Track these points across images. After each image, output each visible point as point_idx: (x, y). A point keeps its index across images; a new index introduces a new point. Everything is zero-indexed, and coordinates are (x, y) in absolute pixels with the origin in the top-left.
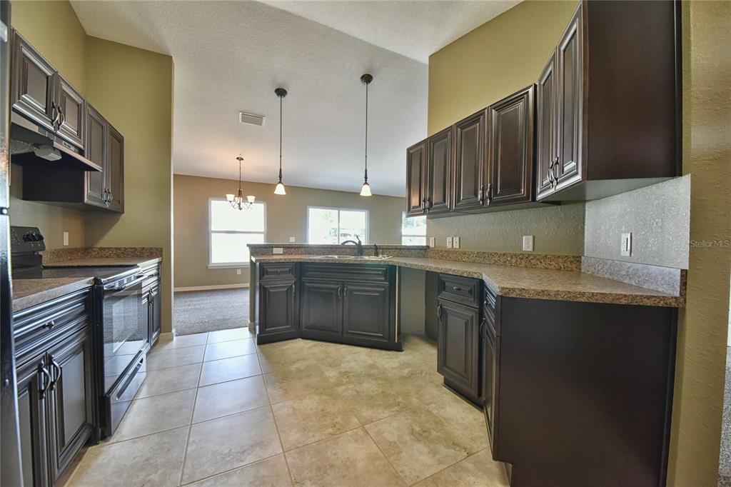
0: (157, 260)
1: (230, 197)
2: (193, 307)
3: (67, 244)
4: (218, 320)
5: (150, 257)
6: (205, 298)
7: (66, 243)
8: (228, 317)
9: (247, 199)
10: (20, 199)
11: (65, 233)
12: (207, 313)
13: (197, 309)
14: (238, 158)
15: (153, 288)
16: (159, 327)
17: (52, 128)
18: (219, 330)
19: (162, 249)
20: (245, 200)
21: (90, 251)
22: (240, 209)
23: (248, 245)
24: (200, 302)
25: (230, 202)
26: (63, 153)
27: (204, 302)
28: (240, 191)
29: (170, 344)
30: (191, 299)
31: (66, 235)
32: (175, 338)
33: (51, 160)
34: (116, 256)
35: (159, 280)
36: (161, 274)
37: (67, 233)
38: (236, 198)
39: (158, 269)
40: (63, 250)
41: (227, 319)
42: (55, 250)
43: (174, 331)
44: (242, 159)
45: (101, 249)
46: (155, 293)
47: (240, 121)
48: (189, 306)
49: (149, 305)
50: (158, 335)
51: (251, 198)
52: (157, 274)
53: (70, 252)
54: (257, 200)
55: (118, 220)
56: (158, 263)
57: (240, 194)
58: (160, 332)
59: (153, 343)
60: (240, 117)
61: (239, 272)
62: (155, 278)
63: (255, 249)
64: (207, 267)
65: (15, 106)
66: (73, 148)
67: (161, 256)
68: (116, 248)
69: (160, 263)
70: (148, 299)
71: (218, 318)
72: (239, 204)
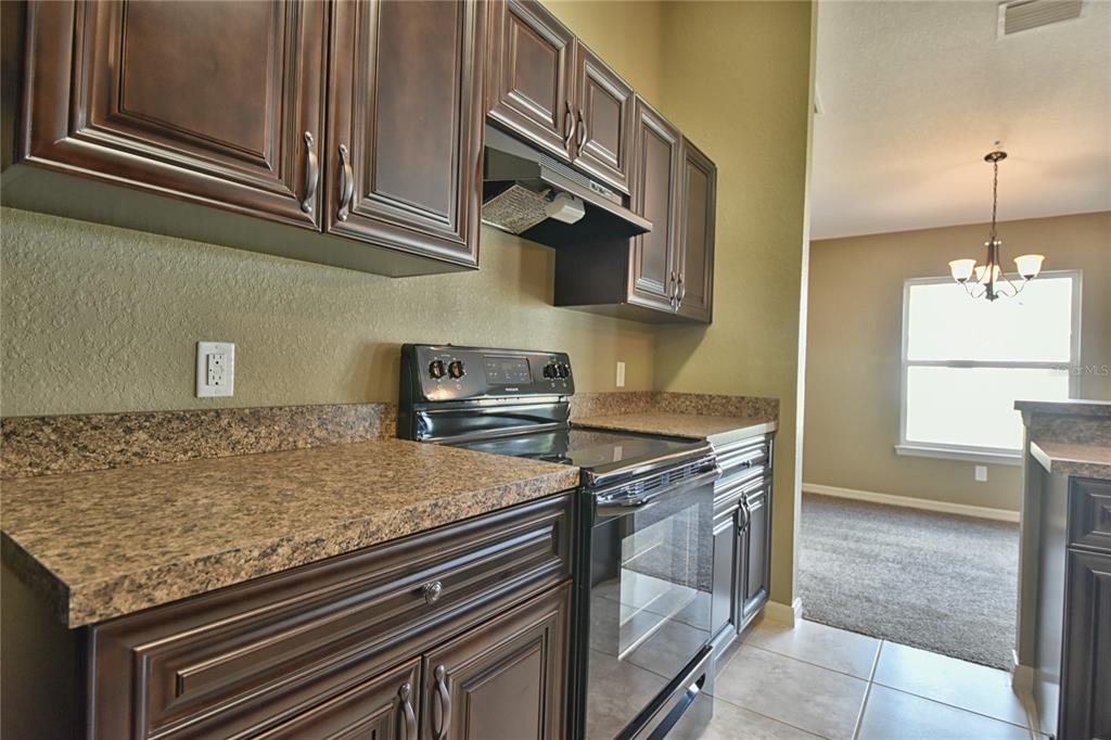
0: (763, 428)
1: (961, 267)
2: (852, 545)
3: (622, 385)
4: (913, 607)
5: (754, 418)
6: (885, 527)
7: (620, 382)
8: (943, 609)
9: (1015, 269)
10: (549, 303)
11: (619, 364)
12: (886, 576)
13: (862, 555)
14: (988, 158)
15: (750, 493)
16: (765, 585)
17: (565, 154)
18: (912, 644)
19: (777, 401)
20: (1009, 272)
21: (659, 397)
22: (991, 296)
23: (1018, 405)
24: (872, 535)
25: (962, 280)
26: (588, 206)
27: (882, 537)
28: (992, 246)
29: (786, 636)
30: (851, 522)
31: (621, 367)
32: (798, 622)
33: (572, 222)
34: (695, 412)
35: (767, 475)
36: (772, 461)
37: (623, 364)
38: (981, 270)
39: (766, 450)
40: (612, 394)
41: (941, 617)
42: (601, 394)
43: (797, 604)
44: (1004, 156)
45: (676, 396)
46: (753, 507)
47: (1001, 31)
48: (846, 538)
49: (736, 534)
50: (760, 606)
51: (1029, 263)
52: (764, 461)
53: (626, 400)
54: (1050, 268)
55: (701, 339)
56: (767, 434)
57: (992, 256)
58: (767, 598)
59: (744, 624)
60: (1002, 19)
61: (981, 474)
62: (759, 470)
63: (1040, 420)
64: (895, 450)
65: (494, 113)
66: (608, 193)
67: (776, 417)
68: (697, 396)
69: (770, 436)
70: (735, 520)
71: (912, 599)
72: (989, 286)
